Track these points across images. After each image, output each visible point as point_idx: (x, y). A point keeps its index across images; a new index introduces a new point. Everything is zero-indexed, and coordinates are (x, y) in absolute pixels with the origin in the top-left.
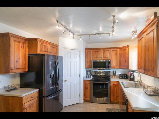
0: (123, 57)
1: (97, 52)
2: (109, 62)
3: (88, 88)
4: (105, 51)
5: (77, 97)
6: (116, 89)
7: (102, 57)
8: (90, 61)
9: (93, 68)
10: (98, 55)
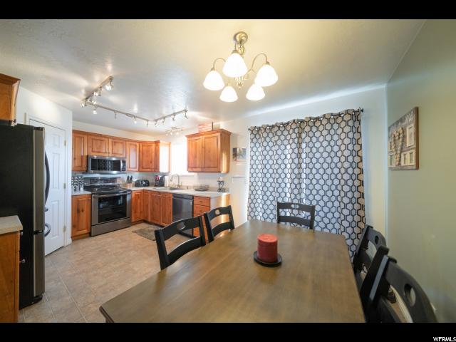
0: (147, 156)
1: (99, 142)
2: (124, 162)
3: (85, 210)
4: (115, 142)
5: (58, 235)
6: (139, 201)
7: (111, 151)
8: (82, 157)
9: (92, 171)
10: (100, 146)
